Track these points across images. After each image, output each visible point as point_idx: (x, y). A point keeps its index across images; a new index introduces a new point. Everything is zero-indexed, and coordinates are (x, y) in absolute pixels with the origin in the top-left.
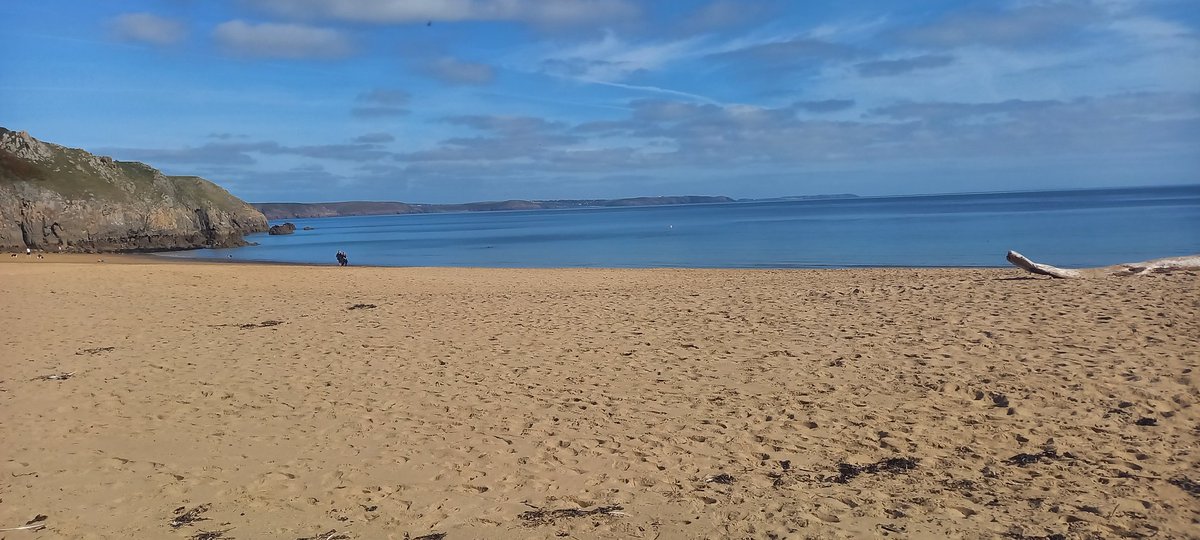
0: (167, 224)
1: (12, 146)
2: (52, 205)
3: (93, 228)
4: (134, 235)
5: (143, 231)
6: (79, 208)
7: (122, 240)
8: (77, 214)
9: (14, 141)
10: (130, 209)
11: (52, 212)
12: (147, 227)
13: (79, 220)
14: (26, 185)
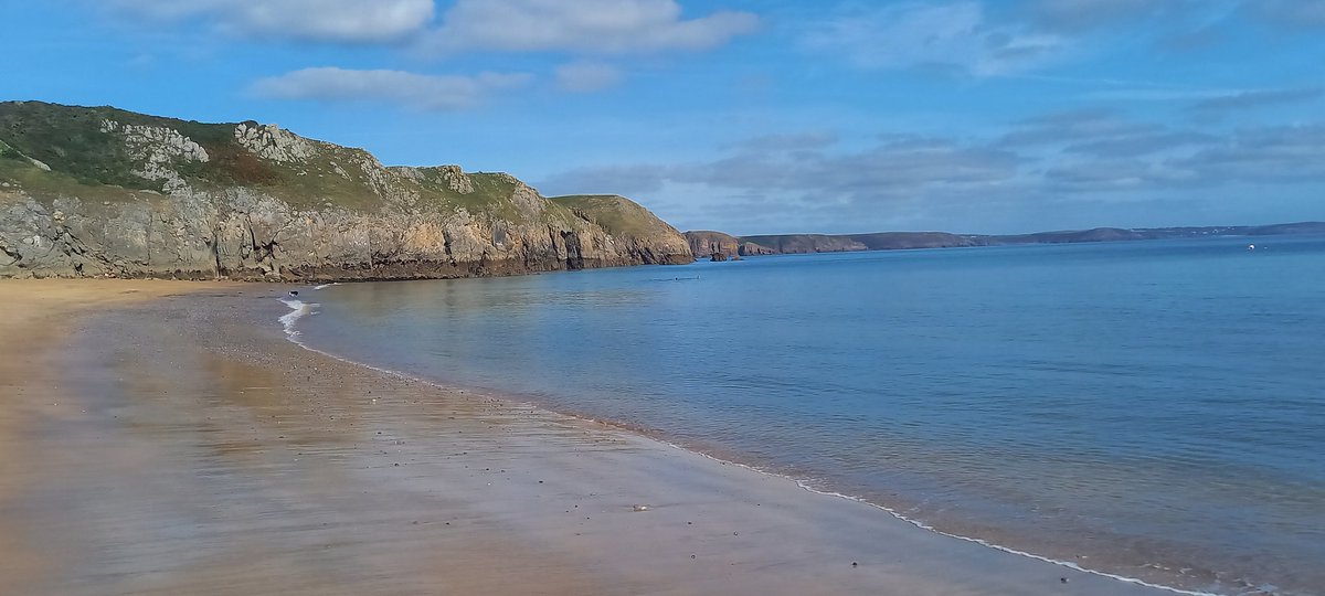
0: (429, 245)
1: (257, 144)
2: (269, 218)
3: (323, 250)
4: (383, 260)
5: (395, 254)
6: (308, 221)
7: (364, 266)
8: (305, 230)
9: (261, 137)
10: (380, 224)
11: (268, 227)
12: (400, 249)
13: (305, 238)
14: (241, 191)
